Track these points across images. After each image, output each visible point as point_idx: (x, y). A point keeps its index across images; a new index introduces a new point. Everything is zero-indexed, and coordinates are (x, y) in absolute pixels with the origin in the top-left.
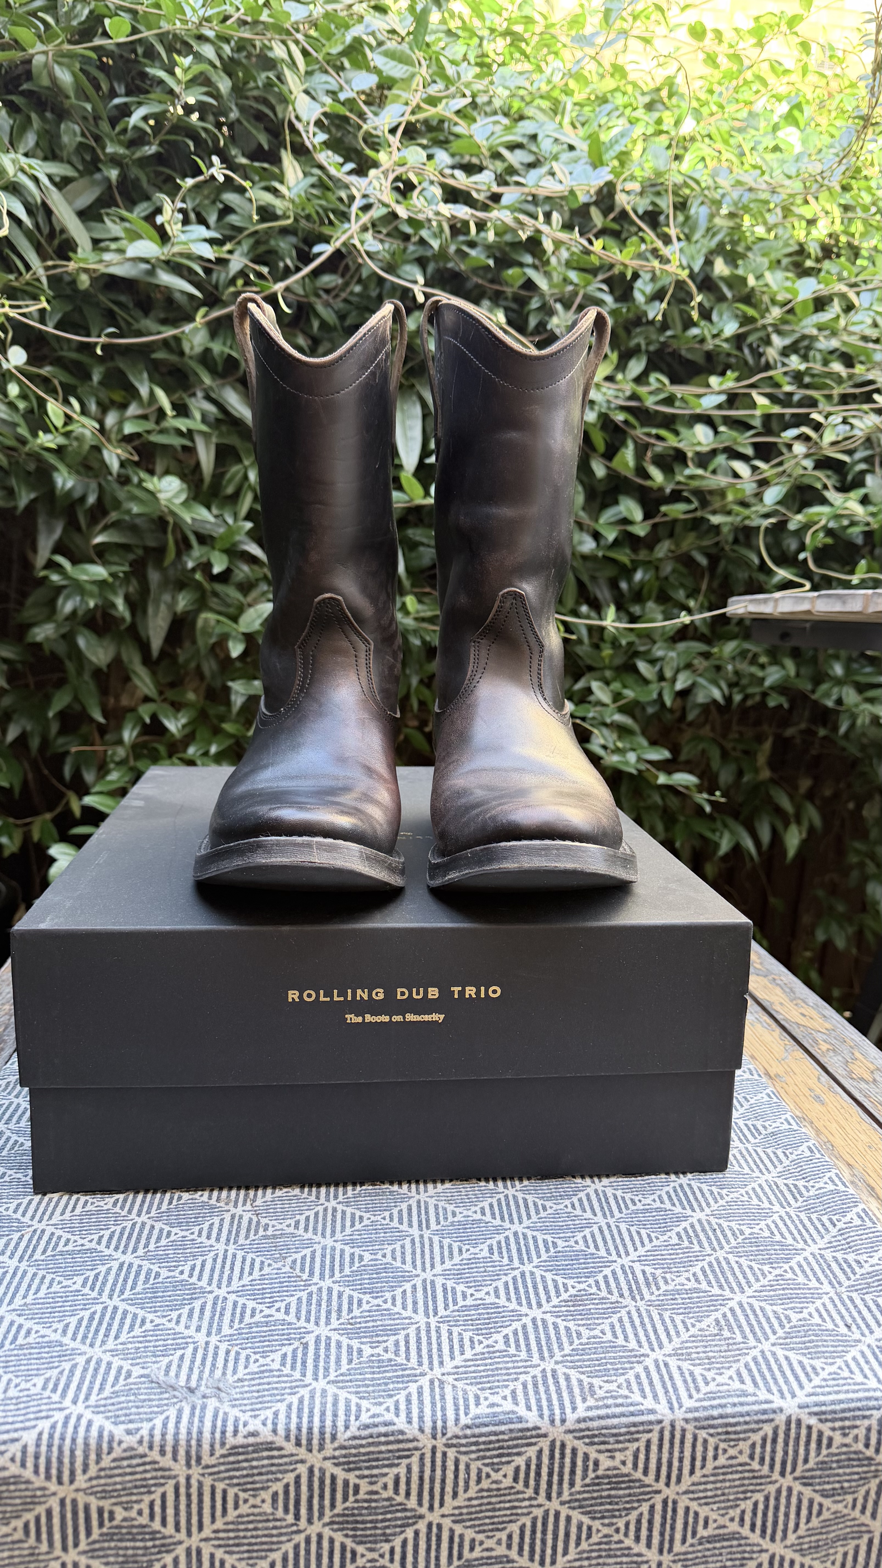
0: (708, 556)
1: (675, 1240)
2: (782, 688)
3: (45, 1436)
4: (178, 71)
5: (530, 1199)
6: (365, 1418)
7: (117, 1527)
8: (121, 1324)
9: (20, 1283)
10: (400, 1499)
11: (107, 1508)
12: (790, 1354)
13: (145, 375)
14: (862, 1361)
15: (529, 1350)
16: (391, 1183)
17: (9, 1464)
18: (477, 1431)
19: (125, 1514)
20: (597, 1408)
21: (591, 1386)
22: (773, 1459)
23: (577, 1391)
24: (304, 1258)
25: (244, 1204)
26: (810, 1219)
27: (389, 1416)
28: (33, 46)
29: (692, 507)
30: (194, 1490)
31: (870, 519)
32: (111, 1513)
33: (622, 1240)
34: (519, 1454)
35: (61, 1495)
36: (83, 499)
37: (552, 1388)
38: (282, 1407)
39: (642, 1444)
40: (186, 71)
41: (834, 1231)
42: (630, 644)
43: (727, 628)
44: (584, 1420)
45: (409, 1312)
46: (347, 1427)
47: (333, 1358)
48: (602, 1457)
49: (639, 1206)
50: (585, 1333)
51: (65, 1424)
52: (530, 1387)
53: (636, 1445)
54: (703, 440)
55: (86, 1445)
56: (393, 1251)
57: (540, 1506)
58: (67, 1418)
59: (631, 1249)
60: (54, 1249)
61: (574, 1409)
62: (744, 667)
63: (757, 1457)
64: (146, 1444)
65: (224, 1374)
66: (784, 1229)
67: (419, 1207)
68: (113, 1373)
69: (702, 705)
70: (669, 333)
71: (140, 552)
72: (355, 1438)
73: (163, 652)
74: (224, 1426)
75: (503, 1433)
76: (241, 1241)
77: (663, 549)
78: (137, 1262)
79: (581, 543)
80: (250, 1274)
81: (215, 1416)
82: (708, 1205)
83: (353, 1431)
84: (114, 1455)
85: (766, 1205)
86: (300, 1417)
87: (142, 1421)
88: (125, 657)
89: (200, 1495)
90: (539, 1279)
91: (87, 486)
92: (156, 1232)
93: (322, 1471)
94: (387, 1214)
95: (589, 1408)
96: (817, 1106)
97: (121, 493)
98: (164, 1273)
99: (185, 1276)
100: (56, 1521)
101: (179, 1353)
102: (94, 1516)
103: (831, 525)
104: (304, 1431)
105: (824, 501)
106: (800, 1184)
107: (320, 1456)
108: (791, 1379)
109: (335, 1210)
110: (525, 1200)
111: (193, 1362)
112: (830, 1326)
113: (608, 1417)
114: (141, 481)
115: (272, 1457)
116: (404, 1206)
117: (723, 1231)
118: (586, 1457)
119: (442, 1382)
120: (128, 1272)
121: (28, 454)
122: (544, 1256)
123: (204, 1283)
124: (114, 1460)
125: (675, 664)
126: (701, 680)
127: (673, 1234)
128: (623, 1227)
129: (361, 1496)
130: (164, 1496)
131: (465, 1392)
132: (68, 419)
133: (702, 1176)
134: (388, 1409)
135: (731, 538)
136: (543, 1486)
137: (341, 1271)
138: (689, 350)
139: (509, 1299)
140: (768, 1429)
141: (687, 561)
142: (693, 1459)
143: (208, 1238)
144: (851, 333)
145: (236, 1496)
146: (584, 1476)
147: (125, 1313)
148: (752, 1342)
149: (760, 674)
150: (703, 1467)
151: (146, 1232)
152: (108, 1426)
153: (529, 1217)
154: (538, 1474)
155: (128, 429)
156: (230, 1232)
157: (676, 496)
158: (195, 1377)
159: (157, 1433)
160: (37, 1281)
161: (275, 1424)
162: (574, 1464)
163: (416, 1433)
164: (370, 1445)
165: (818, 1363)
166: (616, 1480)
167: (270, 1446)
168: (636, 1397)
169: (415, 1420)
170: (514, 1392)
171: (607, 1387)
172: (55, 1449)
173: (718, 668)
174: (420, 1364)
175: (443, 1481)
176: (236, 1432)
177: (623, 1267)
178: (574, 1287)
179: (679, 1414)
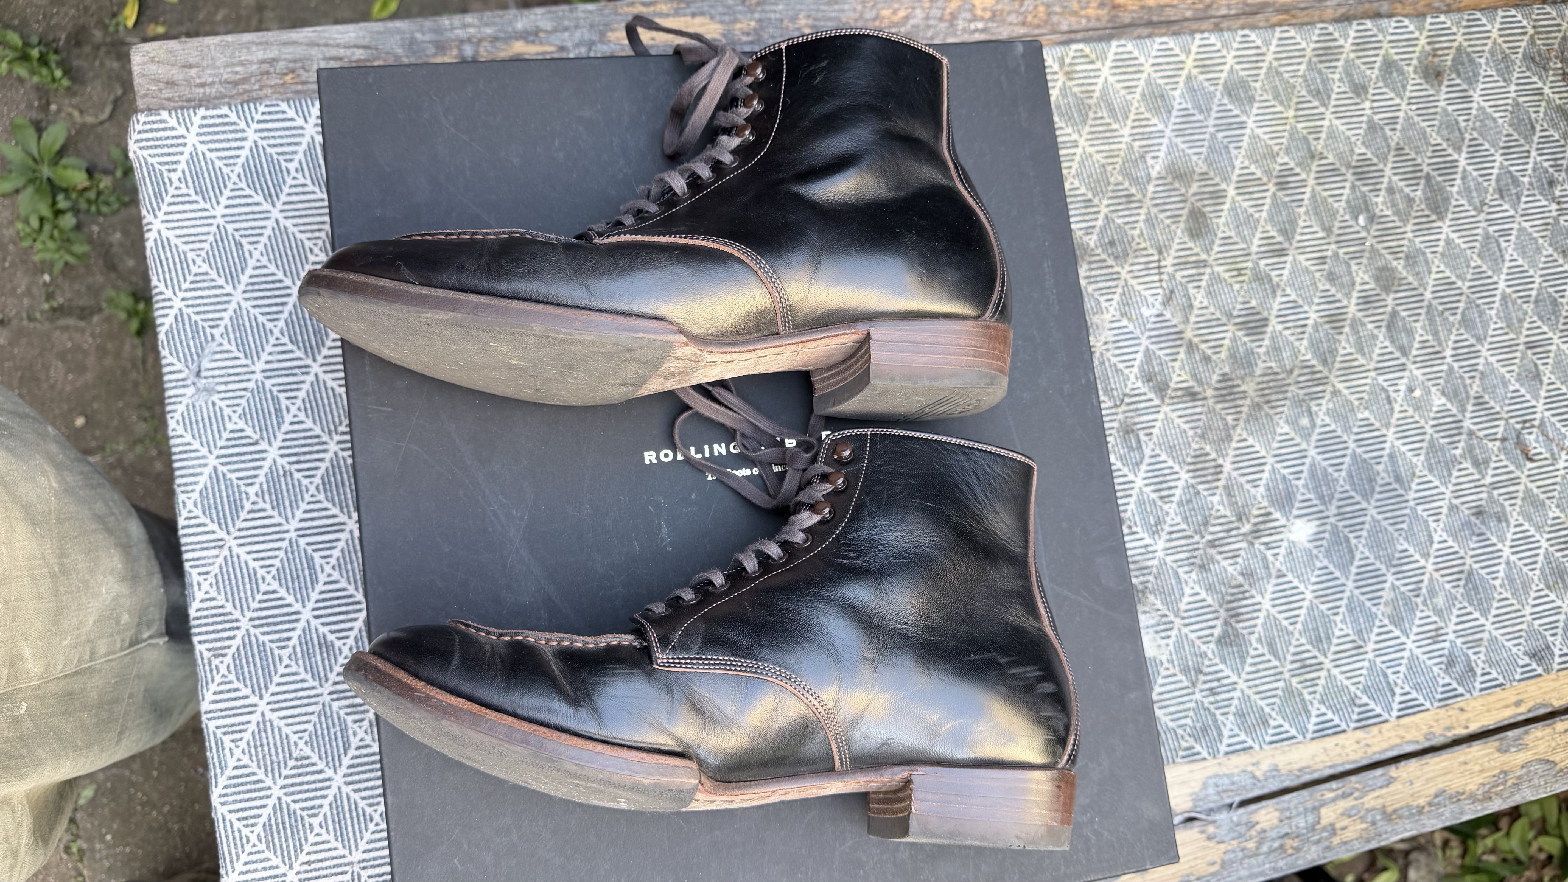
15: (262, 609)
21: (224, 655)
37: (220, 627)
45: (301, 516)
47: (243, 466)
65: (220, 392)
68: (216, 315)
101: (241, 355)
108: (240, 806)
111: (231, 367)
112: (307, 849)
119: (221, 547)
131: (213, 564)
134: (190, 511)
148: (282, 782)
165: (259, 829)
174: (240, 530)
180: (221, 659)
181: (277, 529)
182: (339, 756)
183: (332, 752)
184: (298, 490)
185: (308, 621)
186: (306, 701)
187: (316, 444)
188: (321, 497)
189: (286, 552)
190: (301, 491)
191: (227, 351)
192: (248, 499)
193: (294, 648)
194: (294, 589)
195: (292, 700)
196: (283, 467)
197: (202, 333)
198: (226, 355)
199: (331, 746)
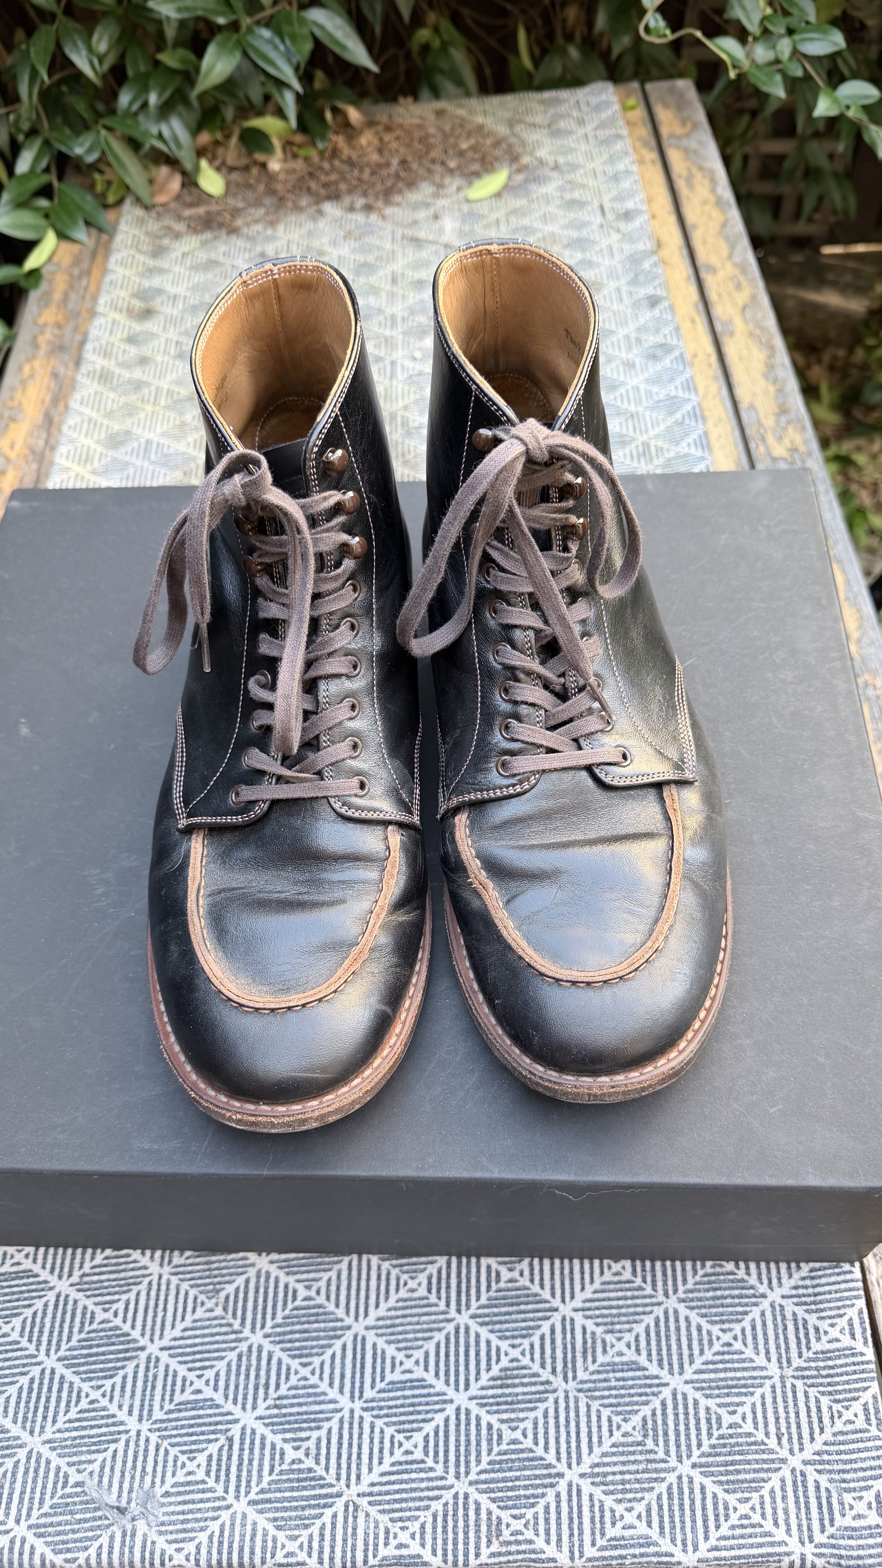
8: (59, 1400)
12: (707, 1482)
15: (446, 1459)
21: (499, 1522)
23: (484, 1528)
37: (461, 1524)
38: (205, 1539)
45: (335, 1392)
47: (256, 1464)
50: (506, 1435)
51: (11, 1550)
58: (12, 1543)
61: (478, 1553)
65: (153, 1483)
68: (52, 1475)
74: (153, 1553)
78: (73, 1294)
80: (183, 1317)
81: (144, 1545)
87: (78, 1550)
95: (493, 1554)
98: (99, 1313)
99: (119, 1320)
101: (112, 1448)
108: (700, 1523)
111: (124, 1465)
112: (761, 1436)
119: (356, 1509)
120: (64, 1312)
123: (137, 1331)
131: (376, 1523)
137: (273, 1316)
139: (437, 1373)
147: (62, 1381)
148: (673, 1461)
152: (49, 1554)
158: (126, 1488)
165: (732, 1500)
171: (514, 1525)
174: (338, 1477)
177: (563, 1318)
178: (507, 1353)
180: (504, 1527)
181: (346, 1426)
182: (647, 1377)
183: (640, 1386)
184: (301, 1392)
185: (471, 1399)
186: (572, 1414)
187: (249, 1360)
188: (317, 1361)
189: (378, 1417)
190: (304, 1387)
191: (102, 1468)
192: (300, 1461)
193: (502, 1421)
194: (427, 1412)
195: (568, 1433)
196: (268, 1408)
197: (69, 1500)
198: (107, 1469)
199: (632, 1387)
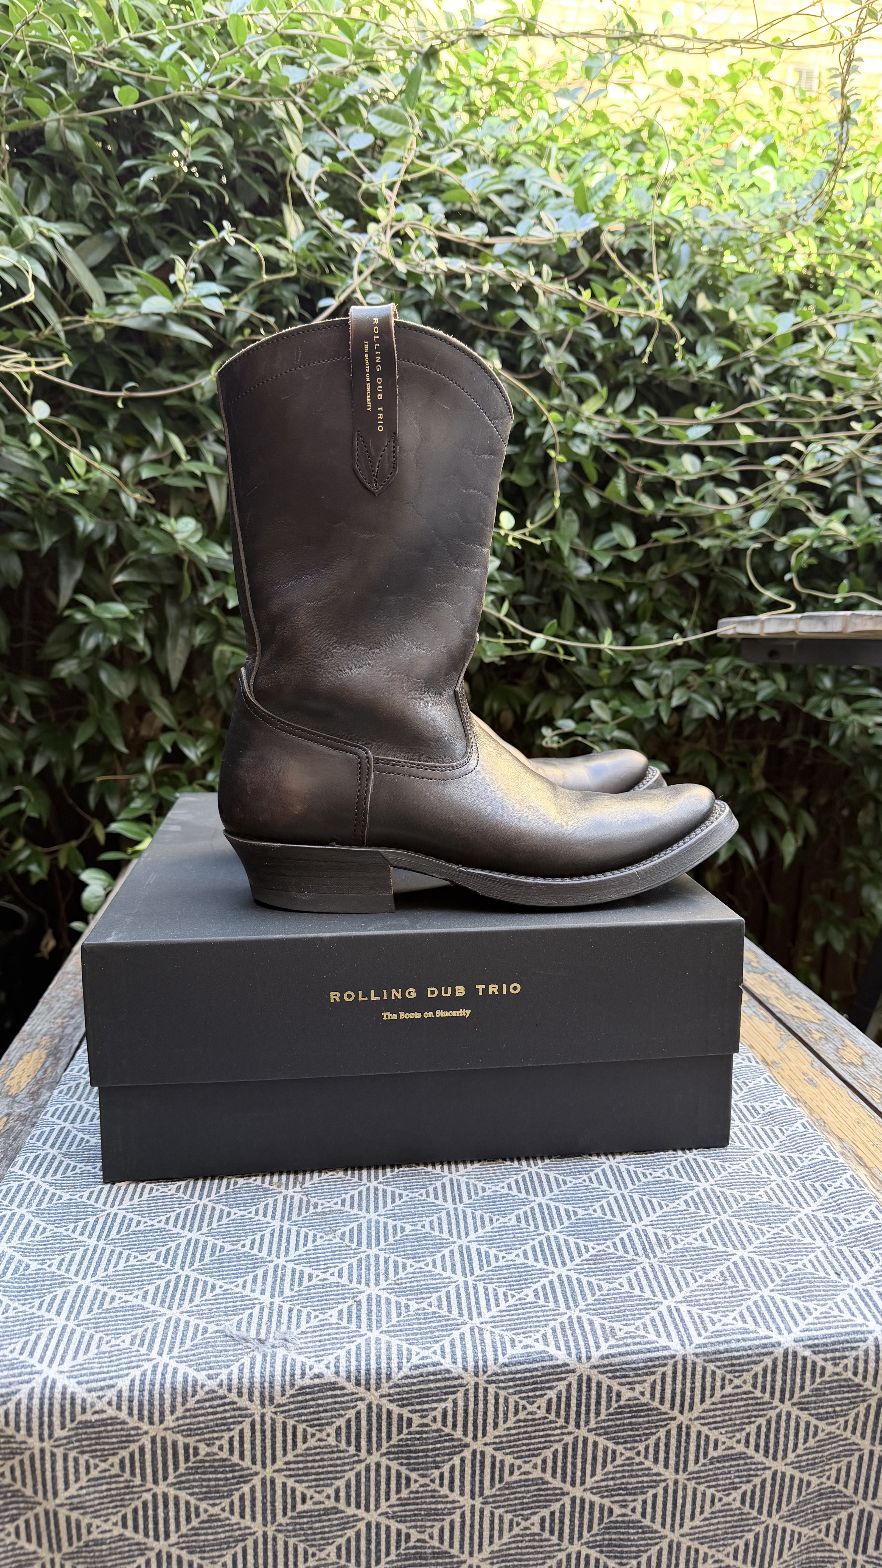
0: (699, 577)
1: (683, 1207)
2: (774, 702)
3: (137, 1383)
4: (185, 135)
5: (552, 1175)
6: (415, 1360)
7: (201, 1461)
8: (194, 1290)
9: (100, 1259)
10: (448, 1430)
11: (192, 1445)
12: (788, 1299)
13: (159, 421)
14: (850, 1302)
15: (556, 1301)
16: (426, 1165)
17: (106, 1407)
18: (513, 1368)
19: (208, 1450)
20: (618, 1346)
21: (612, 1328)
22: (773, 1388)
23: (600, 1333)
24: (351, 1230)
25: (294, 1186)
26: (804, 1186)
27: (437, 1358)
28: (47, 115)
29: (682, 532)
30: (268, 1427)
31: (852, 538)
32: (196, 1449)
33: (636, 1207)
34: (550, 1388)
35: (152, 1433)
36: (102, 540)
37: (578, 1332)
38: (342, 1353)
39: (658, 1377)
40: (192, 135)
41: (825, 1195)
42: (627, 664)
43: (720, 645)
44: (607, 1357)
45: (449, 1273)
46: (400, 1368)
47: (384, 1313)
48: (623, 1389)
49: (650, 1178)
50: (605, 1286)
51: (154, 1372)
52: (559, 1331)
53: (653, 1377)
54: (691, 469)
55: (174, 1389)
56: (431, 1222)
57: (570, 1433)
58: (155, 1367)
59: (643, 1215)
60: (127, 1229)
61: (598, 1347)
62: (736, 682)
63: (759, 1385)
64: (225, 1387)
65: (289, 1328)
66: (781, 1195)
67: (452, 1184)
68: (191, 1329)
69: (697, 720)
70: (655, 367)
71: (158, 589)
72: (407, 1377)
73: (181, 684)
74: (293, 1369)
75: (536, 1369)
76: (294, 1217)
77: (655, 572)
78: (202, 1239)
79: (577, 568)
80: (305, 1245)
81: (285, 1362)
82: (712, 1176)
83: (406, 1371)
84: (197, 1397)
85: (765, 1175)
86: (358, 1361)
87: (220, 1367)
88: (144, 689)
89: (273, 1430)
90: (562, 1243)
91: (105, 528)
92: (217, 1213)
93: (379, 1407)
94: (423, 1191)
95: (611, 1347)
96: (811, 1088)
97: (138, 534)
98: (228, 1247)
99: (247, 1249)
100: (148, 1456)
101: (248, 1312)
102: (181, 1452)
103: (816, 545)
104: (363, 1372)
105: (808, 523)
106: (795, 1156)
107: (377, 1394)
108: (788, 1318)
109: (376, 1189)
110: (547, 1176)
111: (260, 1319)
112: (822, 1274)
113: (628, 1353)
114: (158, 522)
115: (336, 1396)
116: (438, 1184)
117: (726, 1198)
118: (610, 1388)
120: (196, 1247)
121: (49, 499)
122: (566, 1223)
123: (264, 1253)
124: (198, 1402)
125: (670, 682)
126: (695, 696)
127: (681, 1201)
128: (636, 1197)
129: (414, 1428)
130: (241, 1432)
131: (502, 1337)
132: (89, 468)
133: (706, 1152)
134: (434, 1353)
135: (720, 560)
136: (573, 1415)
137: (386, 1240)
138: (676, 381)
139: (536, 1260)
140: (768, 1361)
141: (678, 582)
142: (703, 1389)
143: (265, 1216)
144: (829, 362)
145: (305, 1430)
146: (609, 1406)
147: (196, 1281)
148: (753, 1289)
149: (753, 689)
150: (712, 1396)
151: (208, 1213)
152: (192, 1373)
153: (551, 1190)
154: (568, 1405)
155: (146, 474)
156: (283, 1210)
157: (666, 523)
158: (263, 1331)
159: (235, 1377)
160: (115, 1256)
161: (337, 1367)
162: (599, 1396)
163: (461, 1371)
164: (421, 1383)
165: (811, 1305)
166: (636, 1409)
167: (333, 1386)
168: (652, 1337)
169: (459, 1360)
170: (544, 1336)
171: (626, 1329)
172: (146, 1393)
173: (712, 684)
174: (461, 1315)
175: (485, 1413)
176: (303, 1375)
177: (637, 1230)
178: (594, 1248)
179: (690, 1350)
180: (617, 1331)
181: (462, 1289)
182: (716, 1253)
183: (713, 1257)
184: (418, 1275)
185: (569, 1270)
186: (659, 1274)
187: (368, 1262)
188: (429, 1259)
189: (489, 1284)
190: (420, 1273)
191: (239, 1322)
193: (600, 1280)
194: (533, 1279)
195: (659, 1283)
196: (390, 1285)
198: (244, 1323)
199: (705, 1258)
